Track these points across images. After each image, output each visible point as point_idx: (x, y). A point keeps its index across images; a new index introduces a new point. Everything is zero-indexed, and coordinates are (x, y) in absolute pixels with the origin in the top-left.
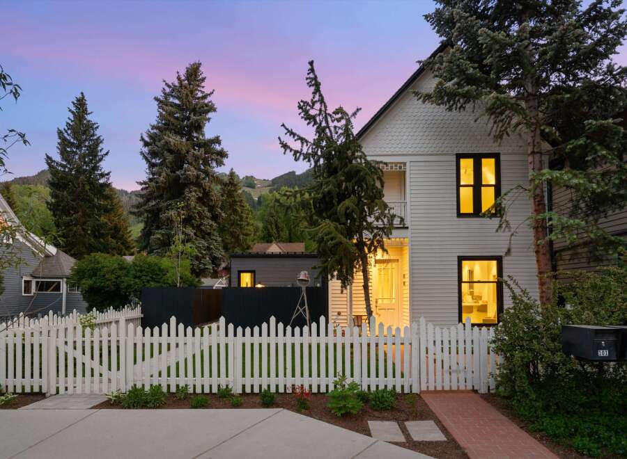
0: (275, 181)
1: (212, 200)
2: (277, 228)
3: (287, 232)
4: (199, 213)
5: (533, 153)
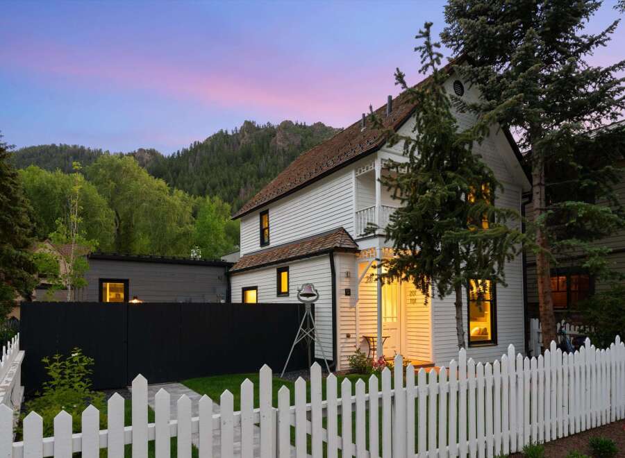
5: (540, 184)
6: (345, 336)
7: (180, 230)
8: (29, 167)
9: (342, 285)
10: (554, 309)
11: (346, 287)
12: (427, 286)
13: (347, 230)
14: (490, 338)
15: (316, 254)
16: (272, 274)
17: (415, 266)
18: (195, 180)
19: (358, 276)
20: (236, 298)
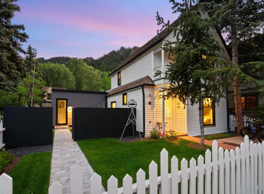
1: (18, 59)
5: (236, 56)
6: (149, 122)
7: (97, 83)
8: (48, 63)
9: (147, 100)
10: (242, 111)
11: (149, 101)
12: (185, 100)
13: (150, 77)
14: (212, 123)
15: (137, 87)
16: (121, 96)
17: (179, 91)
18: (105, 67)
19: (154, 96)
20: (109, 106)
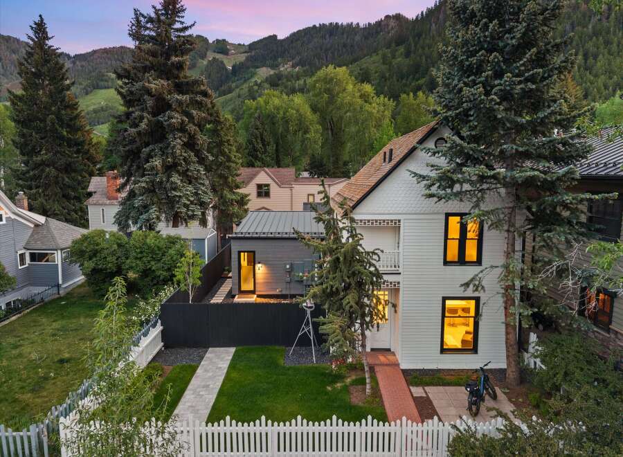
0: (253, 46)
2: (262, 140)
3: (275, 145)
4: (185, 159)
14: (472, 347)
